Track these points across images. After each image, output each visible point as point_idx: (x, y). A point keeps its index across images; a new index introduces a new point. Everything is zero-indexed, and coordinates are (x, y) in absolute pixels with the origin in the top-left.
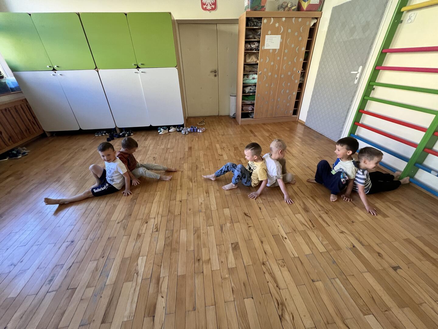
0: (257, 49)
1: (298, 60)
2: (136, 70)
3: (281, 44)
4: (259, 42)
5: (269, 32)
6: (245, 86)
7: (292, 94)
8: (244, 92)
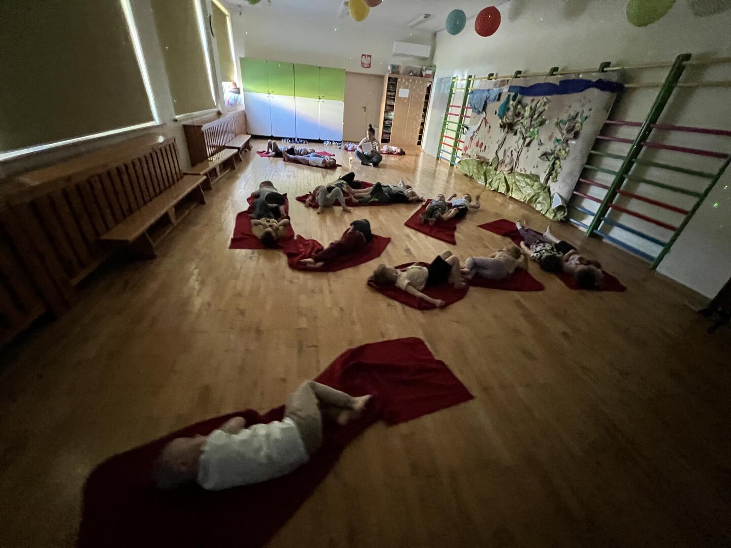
0: (394, 96)
1: (420, 106)
2: (318, 100)
3: (409, 95)
4: (395, 92)
5: (402, 87)
6: (385, 120)
7: (417, 129)
8: (384, 123)
